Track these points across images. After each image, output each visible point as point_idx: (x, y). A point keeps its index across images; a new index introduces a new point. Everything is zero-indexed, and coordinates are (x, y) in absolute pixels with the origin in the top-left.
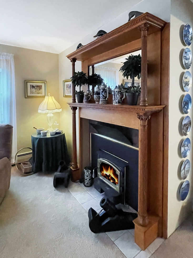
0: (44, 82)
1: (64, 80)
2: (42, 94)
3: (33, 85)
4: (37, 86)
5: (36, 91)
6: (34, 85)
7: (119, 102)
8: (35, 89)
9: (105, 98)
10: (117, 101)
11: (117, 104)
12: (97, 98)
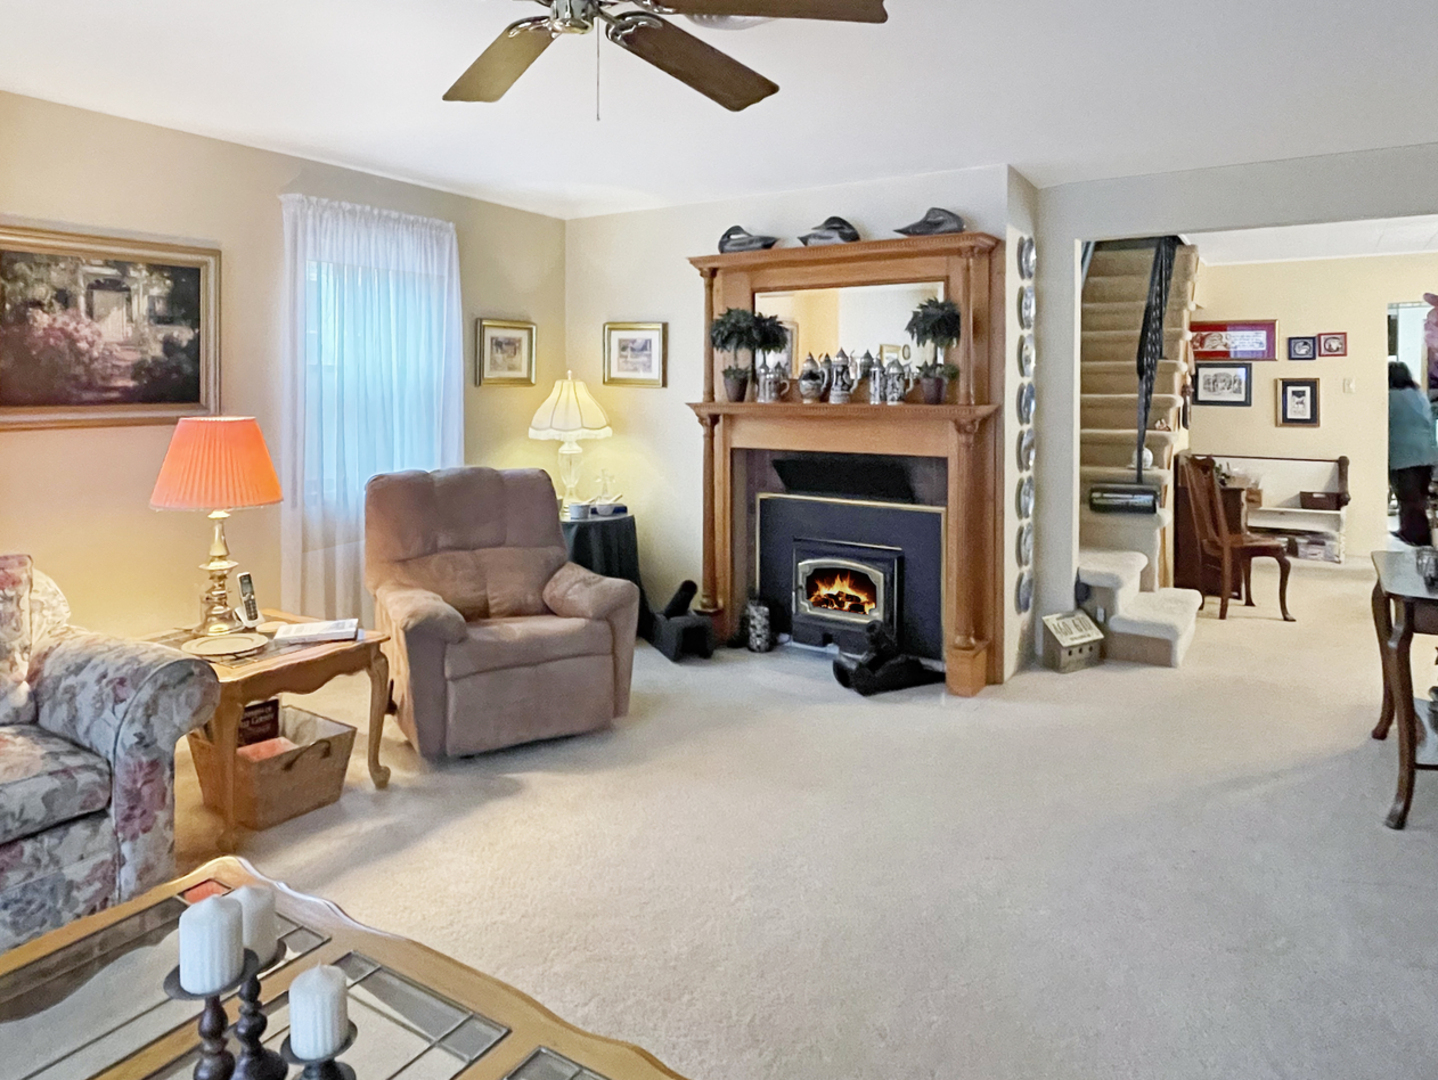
0: (525, 325)
1: (608, 323)
2: (520, 369)
3: (497, 339)
4: (509, 339)
5: (504, 360)
6: (500, 339)
7: (900, 399)
8: (503, 352)
9: (848, 390)
10: (896, 396)
11: (895, 403)
12: (813, 389)
